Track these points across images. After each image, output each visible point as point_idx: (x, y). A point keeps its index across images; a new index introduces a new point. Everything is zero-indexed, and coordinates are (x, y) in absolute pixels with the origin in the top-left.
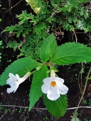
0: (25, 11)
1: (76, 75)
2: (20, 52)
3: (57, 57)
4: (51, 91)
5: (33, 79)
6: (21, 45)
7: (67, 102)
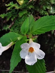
0: (12, 2)
1: (52, 48)
2: (10, 31)
3: (35, 29)
4: (29, 57)
5: (15, 47)
6: (10, 26)
7: (45, 67)
